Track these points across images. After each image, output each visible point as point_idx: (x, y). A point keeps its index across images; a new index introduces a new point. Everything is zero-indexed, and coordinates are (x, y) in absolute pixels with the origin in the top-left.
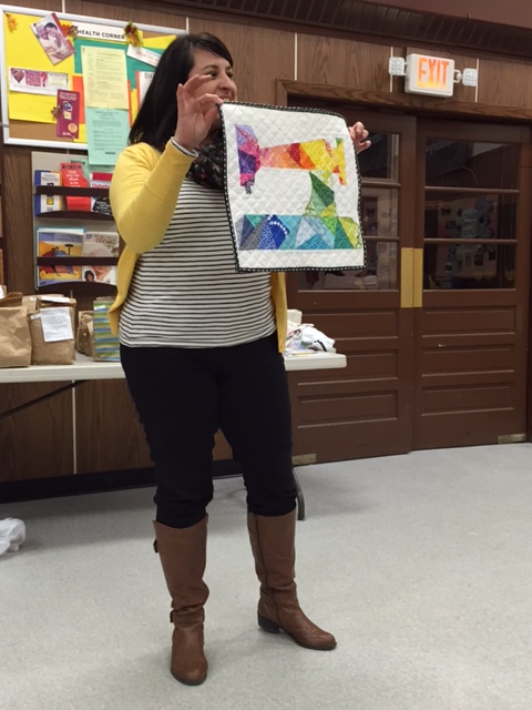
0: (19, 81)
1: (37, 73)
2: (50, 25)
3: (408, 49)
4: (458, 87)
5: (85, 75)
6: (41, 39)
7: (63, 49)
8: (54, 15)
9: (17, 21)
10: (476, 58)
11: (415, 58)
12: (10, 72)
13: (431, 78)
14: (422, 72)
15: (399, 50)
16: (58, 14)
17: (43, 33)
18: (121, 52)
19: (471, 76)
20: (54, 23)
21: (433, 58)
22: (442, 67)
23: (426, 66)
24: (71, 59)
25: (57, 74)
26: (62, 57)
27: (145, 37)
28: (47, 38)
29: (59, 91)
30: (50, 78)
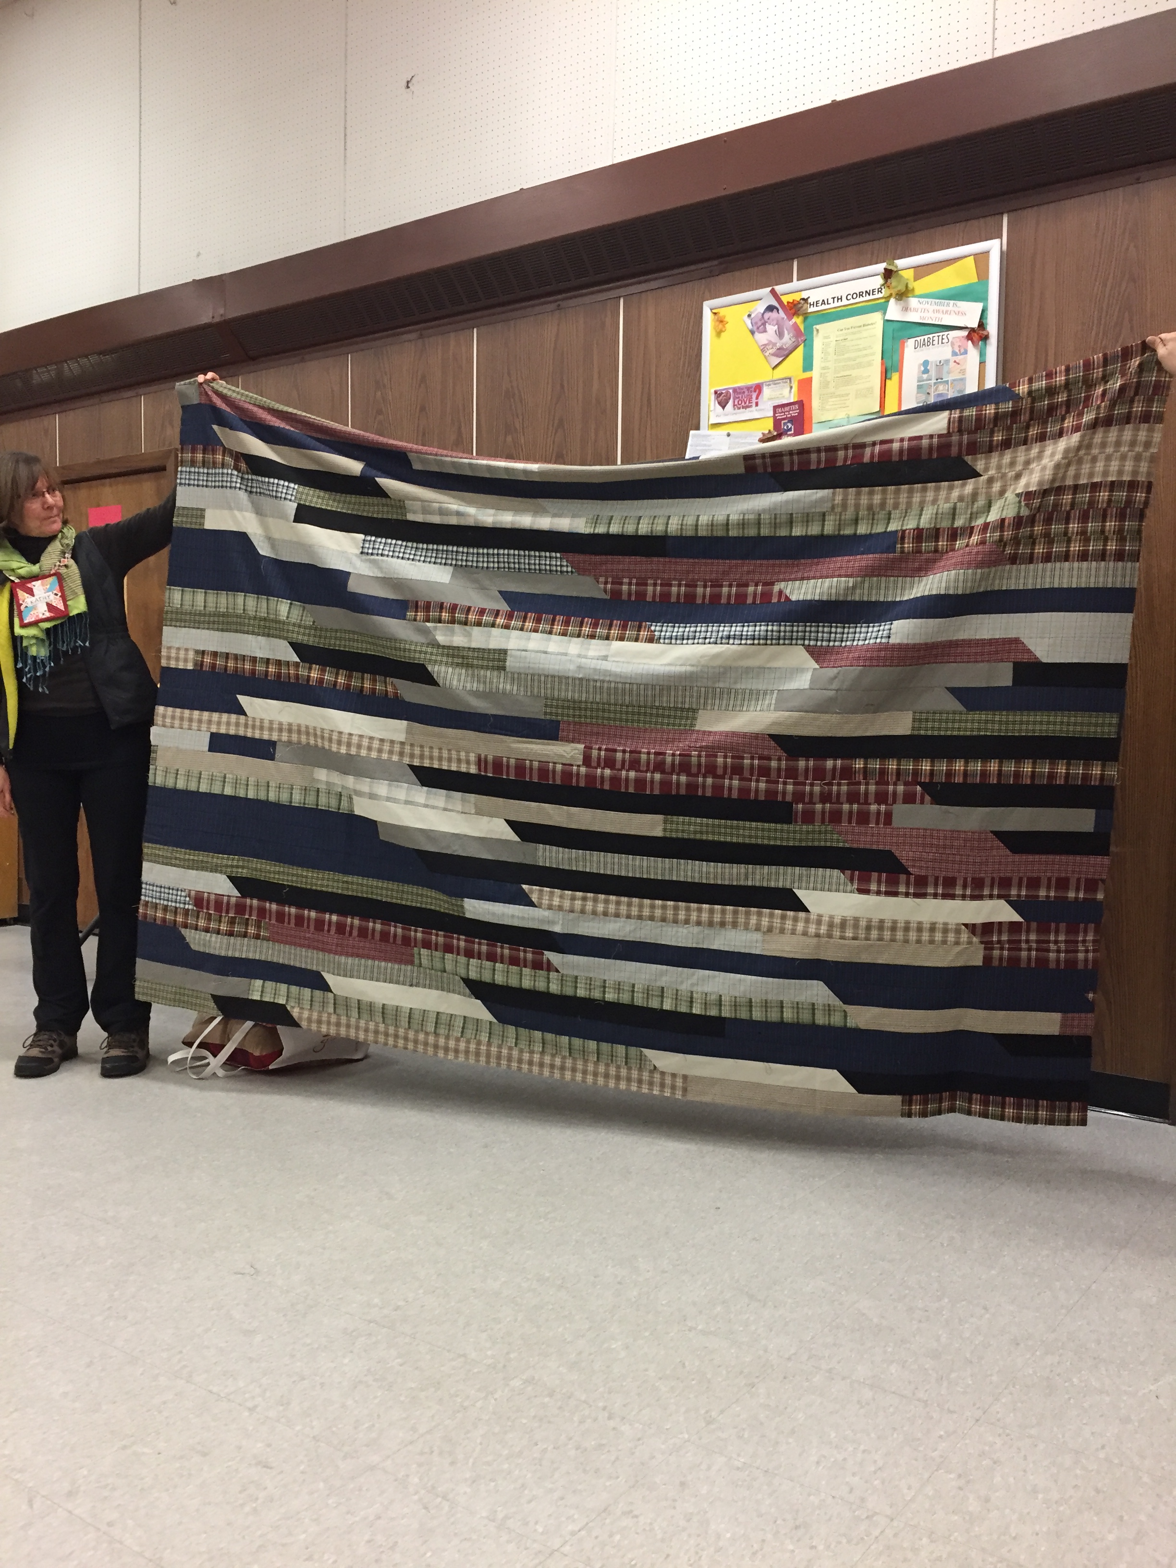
0: (723, 407)
1: (748, 388)
2: (770, 308)
5: (815, 374)
6: (757, 335)
7: (788, 339)
8: (773, 292)
9: (726, 319)
12: (713, 397)
16: (779, 289)
17: (759, 326)
18: (876, 318)
20: (775, 304)
24: (798, 354)
25: (774, 382)
26: (784, 354)
27: (916, 279)
28: (765, 331)
29: (775, 408)
30: (766, 391)
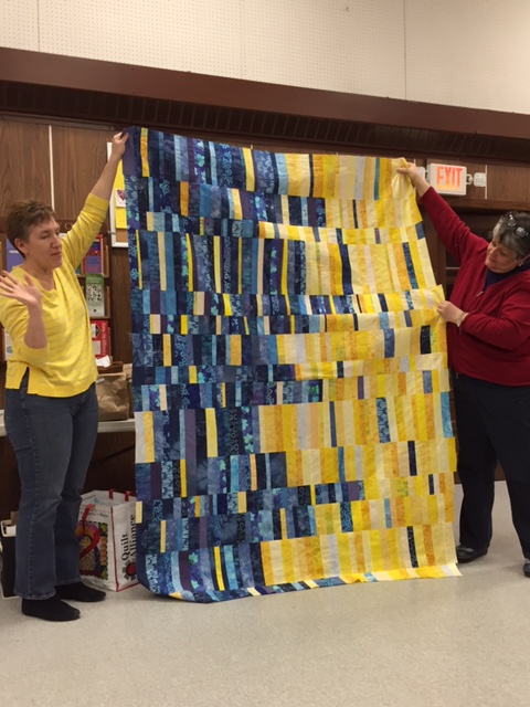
3: (428, 160)
4: (470, 188)
10: (484, 164)
11: (434, 167)
12: (117, 193)
13: (448, 182)
14: (439, 177)
15: (421, 161)
19: (481, 179)
21: (448, 166)
22: (456, 173)
23: (443, 173)
